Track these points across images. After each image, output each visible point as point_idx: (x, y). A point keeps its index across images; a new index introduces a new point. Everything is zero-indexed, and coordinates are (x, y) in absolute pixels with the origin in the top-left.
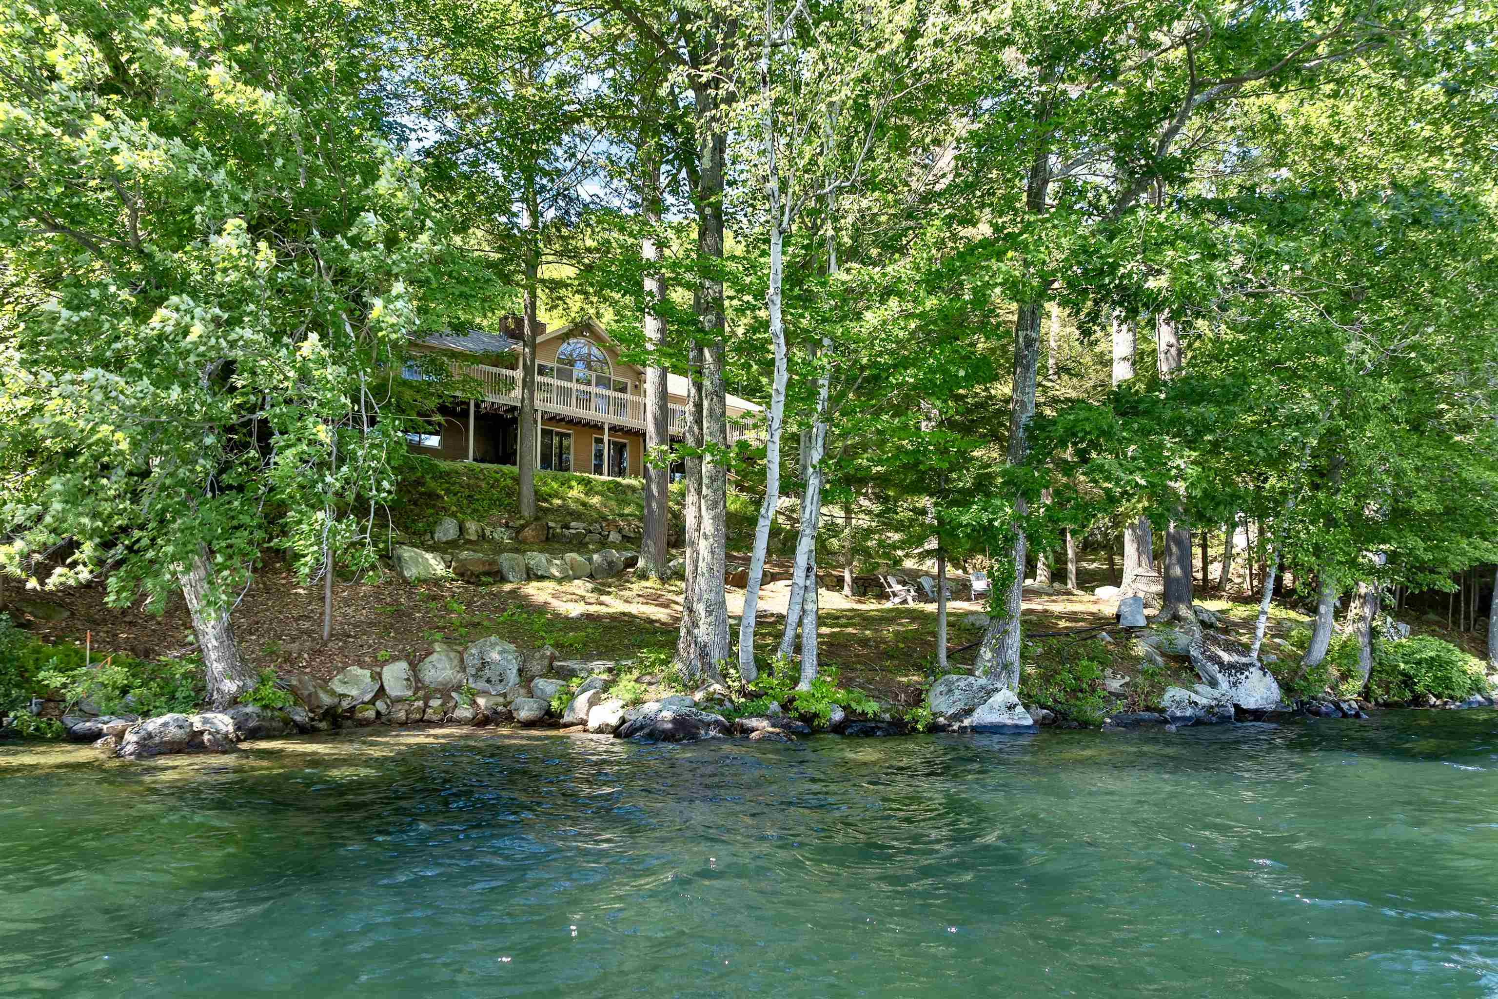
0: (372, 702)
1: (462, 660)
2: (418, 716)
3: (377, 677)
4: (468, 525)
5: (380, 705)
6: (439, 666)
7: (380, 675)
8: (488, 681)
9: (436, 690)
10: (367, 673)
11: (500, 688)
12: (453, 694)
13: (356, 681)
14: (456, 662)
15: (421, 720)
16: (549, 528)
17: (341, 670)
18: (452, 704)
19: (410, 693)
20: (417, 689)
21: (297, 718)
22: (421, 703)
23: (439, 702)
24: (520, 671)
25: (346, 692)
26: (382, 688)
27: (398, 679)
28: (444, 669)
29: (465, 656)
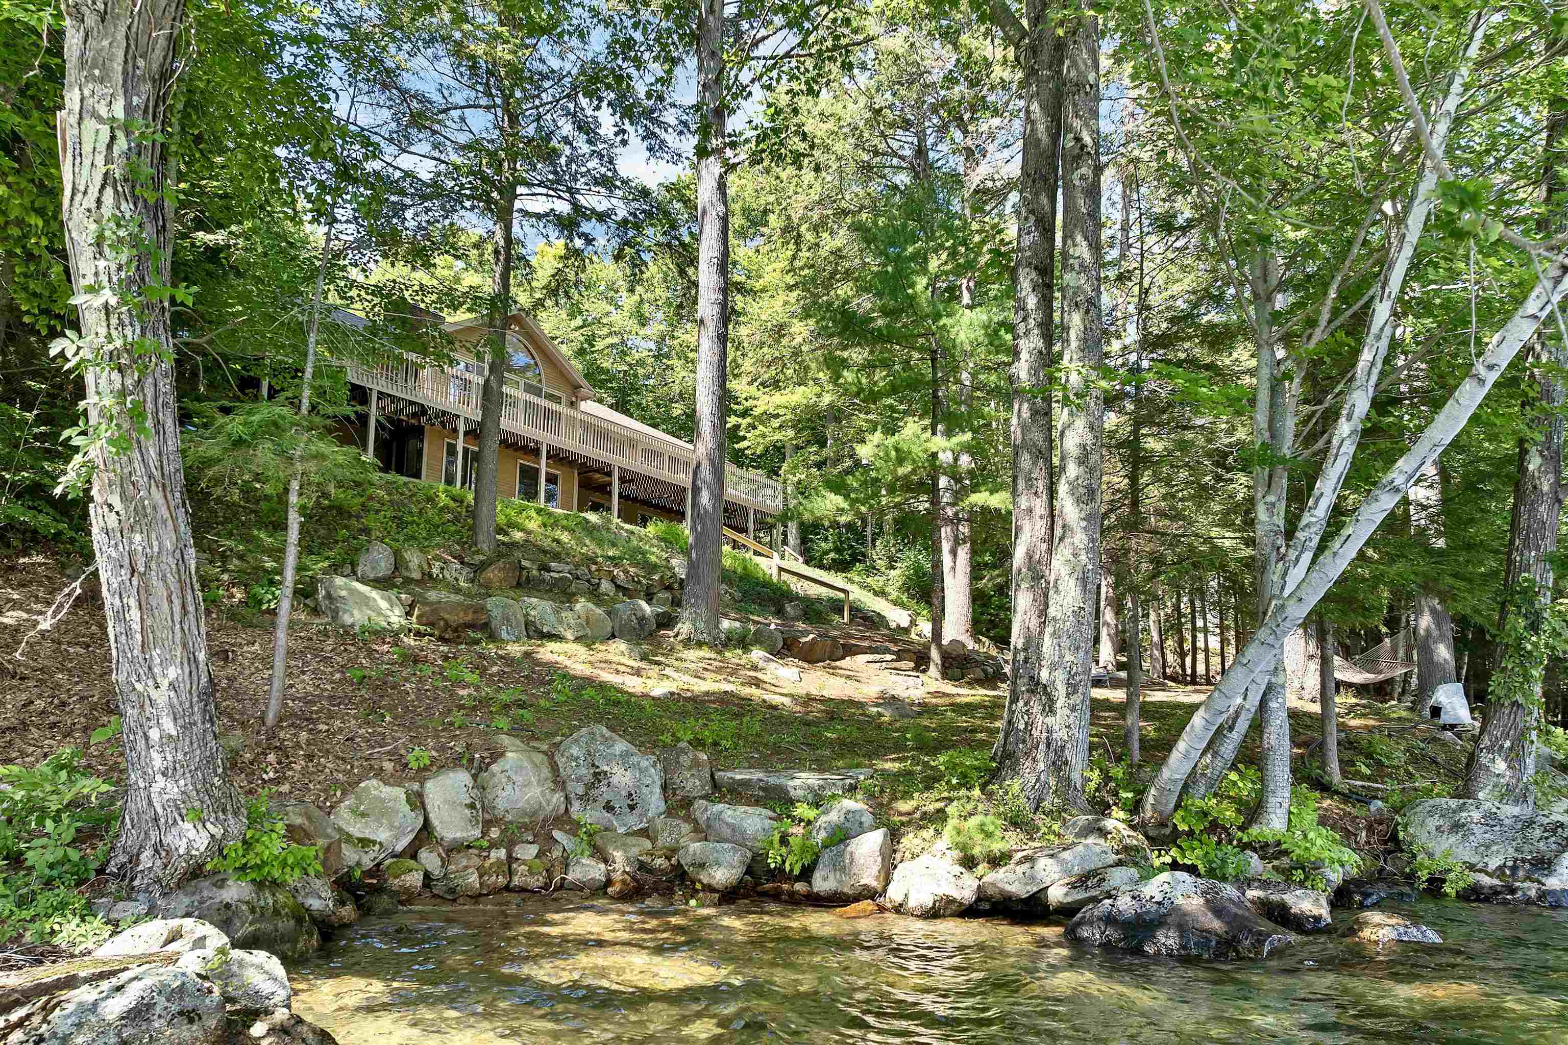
0: (412, 852)
1: (555, 768)
2: (502, 881)
3: (417, 801)
4: (407, 556)
5: (430, 859)
6: (519, 779)
7: (420, 795)
8: (609, 807)
9: (526, 827)
10: (399, 793)
11: (634, 822)
12: (557, 834)
13: (383, 811)
14: (546, 772)
15: (507, 888)
16: (522, 568)
17: (350, 786)
18: (557, 853)
19: (477, 833)
20: (487, 825)
21: (315, 904)
22: (502, 853)
23: (533, 850)
24: (664, 788)
25: (367, 834)
26: (427, 825)
27: (453, 804)
28: (528, 784)
29: (561, 761)
